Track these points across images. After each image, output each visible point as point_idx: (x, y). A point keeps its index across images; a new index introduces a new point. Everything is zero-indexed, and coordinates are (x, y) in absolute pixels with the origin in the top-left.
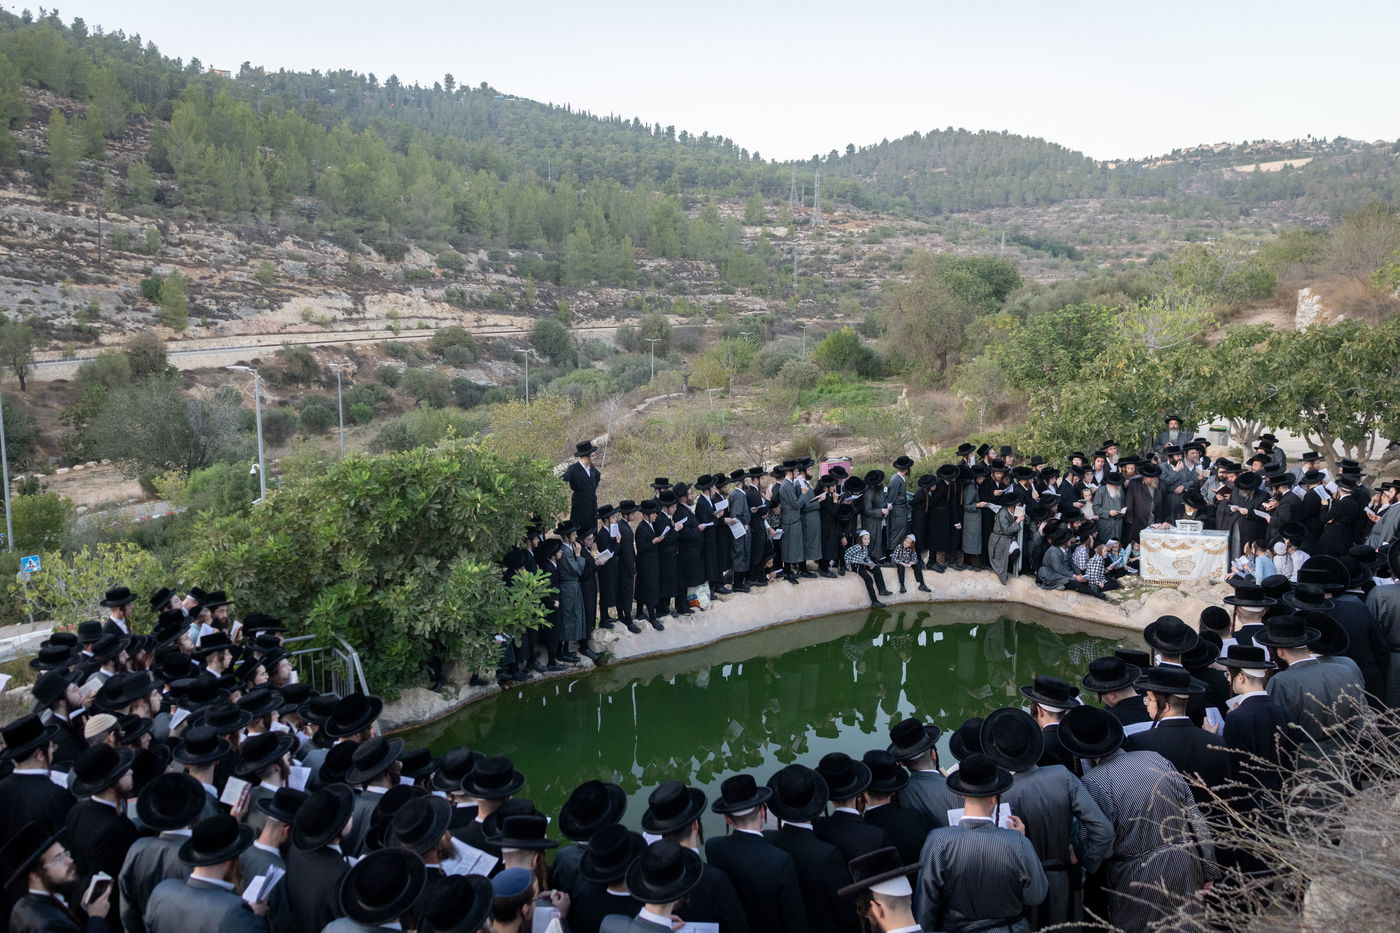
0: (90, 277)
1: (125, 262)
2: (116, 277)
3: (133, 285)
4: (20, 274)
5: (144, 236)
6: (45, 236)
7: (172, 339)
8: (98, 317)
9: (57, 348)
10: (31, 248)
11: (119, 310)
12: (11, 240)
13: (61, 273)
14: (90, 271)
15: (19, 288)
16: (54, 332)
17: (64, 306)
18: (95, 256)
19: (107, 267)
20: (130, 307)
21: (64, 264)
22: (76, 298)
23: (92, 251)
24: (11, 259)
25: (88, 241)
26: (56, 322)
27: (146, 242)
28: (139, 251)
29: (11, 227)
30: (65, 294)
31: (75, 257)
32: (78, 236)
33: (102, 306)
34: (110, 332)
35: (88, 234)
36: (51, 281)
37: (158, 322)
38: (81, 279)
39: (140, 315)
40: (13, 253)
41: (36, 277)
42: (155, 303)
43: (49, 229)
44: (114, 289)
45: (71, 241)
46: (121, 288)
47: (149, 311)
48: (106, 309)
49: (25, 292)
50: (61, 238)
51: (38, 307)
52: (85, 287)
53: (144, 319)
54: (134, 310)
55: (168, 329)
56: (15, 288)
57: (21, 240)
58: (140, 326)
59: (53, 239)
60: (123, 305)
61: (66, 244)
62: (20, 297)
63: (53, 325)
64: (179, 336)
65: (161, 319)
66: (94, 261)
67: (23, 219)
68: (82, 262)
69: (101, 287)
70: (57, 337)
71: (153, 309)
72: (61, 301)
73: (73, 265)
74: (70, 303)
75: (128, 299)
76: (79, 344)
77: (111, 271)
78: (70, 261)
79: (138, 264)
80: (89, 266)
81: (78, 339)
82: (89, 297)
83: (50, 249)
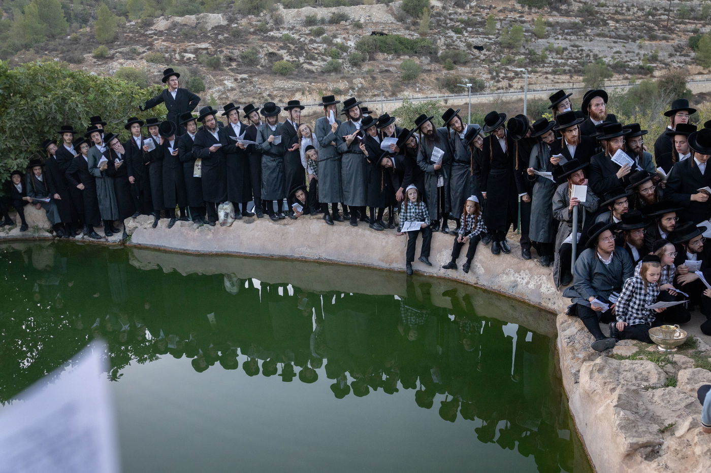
0: (659, 37)
1: (682, 26)
2: (674, 36)
3: (684, 40)
4: (619, 37)
5: (701, 9)
6: (640, 13)
7: (700, 73)
8: (657, 60)
9: (626, 78)
10: (628, 21)
11: (671, 55)
12: (620, 17)
13: (643, 34)
14: (659, 33)
15: (616, 45)
16: (627, 69)
17: (638, 54)
18: (665, 23)
19: (671, 29)
20: (678, 54)
21: (645, 29)
22: (647, 49)
23: (664, 21)
24: (616, 28)
25: (664, 15)
26: (630, 64)
27: (701, 13)
28: (695, 18)
29: (622, 10)
30: (640, 47)
31: (652, 25)
32: (659, 12)
33: (660, 54)
34: (661, 69)
35: (665, 10)
36: (634, 40)
37: (693, 63)
38: (653, 38)
39: (683, 59)
40: (617, 25)
41: (626, 38)
42: (694, 51)
43: (643, 9)
44: (671, 43)
45: (653, 15)
46: (676, 42)
47: (689, 56)
48: (662, 55)
49: (618, 47)
50: (649, 14)
51: (623, 55)
52: (654, 43)
53: (685, 61)
54: (680, 55)
55: (699, 67)
56: (613, 45)
57: (625, 17)
58: (681, 65)
59: (644, 15)
60: (674, 53)
61: (650, 17)
62: (615, 50)
63: (629, 65)
64: (705, 72)
65: (696, 61)
66: (664, 26)
67: (630, 5)
68: (656, 28)
69: (664, 42)
70: (628, 73)
71: (693, 54)
72: (637, 51)
73: (651, 29)
74: (642, 52)
75: (678, 49)
76: (640, 76)
77: (672, 31)
78: (648, 27)
79: (691, 27)
80: (659, 30)
81: (640, 73)
82: (654, 48)
83: (638, 21)
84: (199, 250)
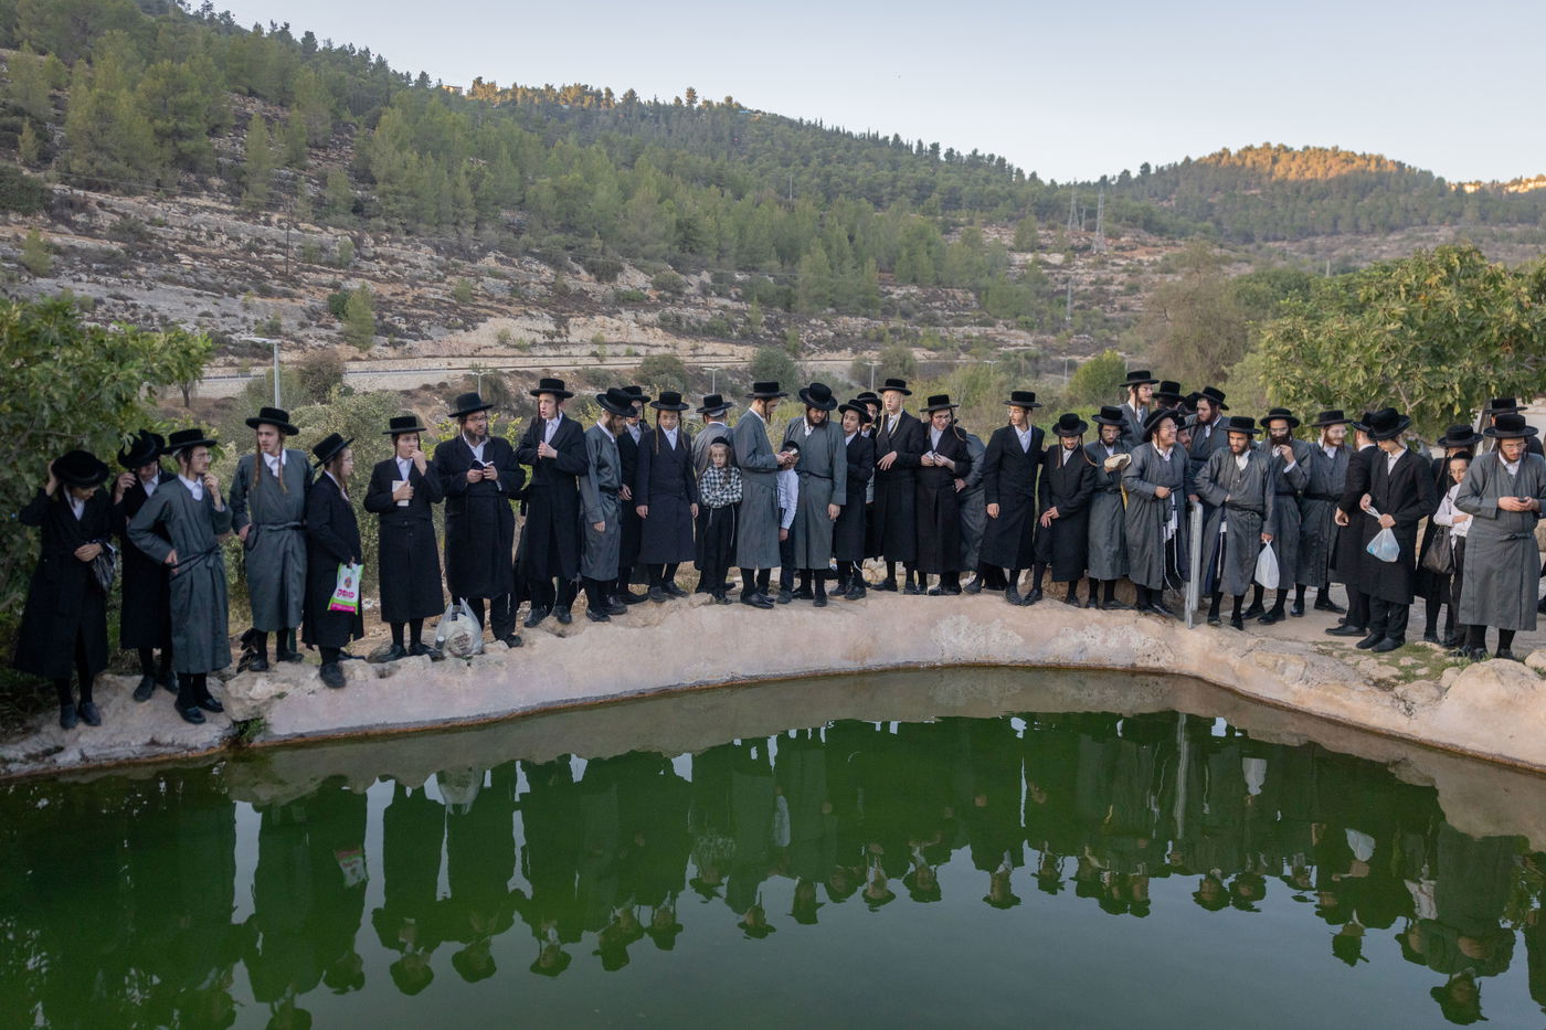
0: (276, 291)
1: (313, 276)
2: (302, 291)
3: (320, 300)
4: (203, 285)
5: (337, 248)
6: (233, 246)
7: (355, 359)
8: (279, 332)
9: (231, 364)
10: (215, 258)
11: (302, 326)
12: (198, 249)
13: (246, 285)
14: (275, 284)
15: (200, 300)
16: (231, 347)
17: (245, 320)
18: (283, 268)
19: (294, 280)
20: (314, 323)
21: (249, 276)
22: (258, 312)
23: (280, 263)
24: (195, 269)
25: (277, 252)
26: (233, 337)
27: (338, 255)
28: (330, 264)
29: (199, 236)
30: (247, 307)
31: (261, 269)
32: (267, 247)
33: (284, 322)
34: (290, 349)
35: (278, 245)
36: (233, 294)
37: (342, 340)
38: (266, 292)
39: (324, 332)
40: (197, 263)
41: (218, 289)
42: (340, 320)
43: (239, 240)
44: (299, 303)
45: (259, 252)
46: (307, 303)
47: (333, 328)
48: (288, 324)
49: (205, 305)
50: (250, 248)
51: (218, 321)
52: (269, 301)
53: (328, 336)
54: (318, 326)
55: (352, 348)
56: (195, 299)
57: (208, 250)
58: (323, 343)
59: (242, 250)
60: (307, 321)
61: (254, 255)
62: (200, 310)
63: (231, 339)
64: (364, 356)
65: (345, 337)
66: (281, 273)
67: (213, 228)
68: (268, 274)
69: (285, 301)
70: (233, 353)
71: (338, 325)
72: (242, 315)
73: (259, 277)
74: (252, 317)
75: (313, 314)
76: (256, 360)
77: (297, 284)
78: (255, 273)
79: (326, 278)
80: (274, 279)
81: (255, 355)
82: (272, 311)
83: (235, 259)
84: (486, 712)
